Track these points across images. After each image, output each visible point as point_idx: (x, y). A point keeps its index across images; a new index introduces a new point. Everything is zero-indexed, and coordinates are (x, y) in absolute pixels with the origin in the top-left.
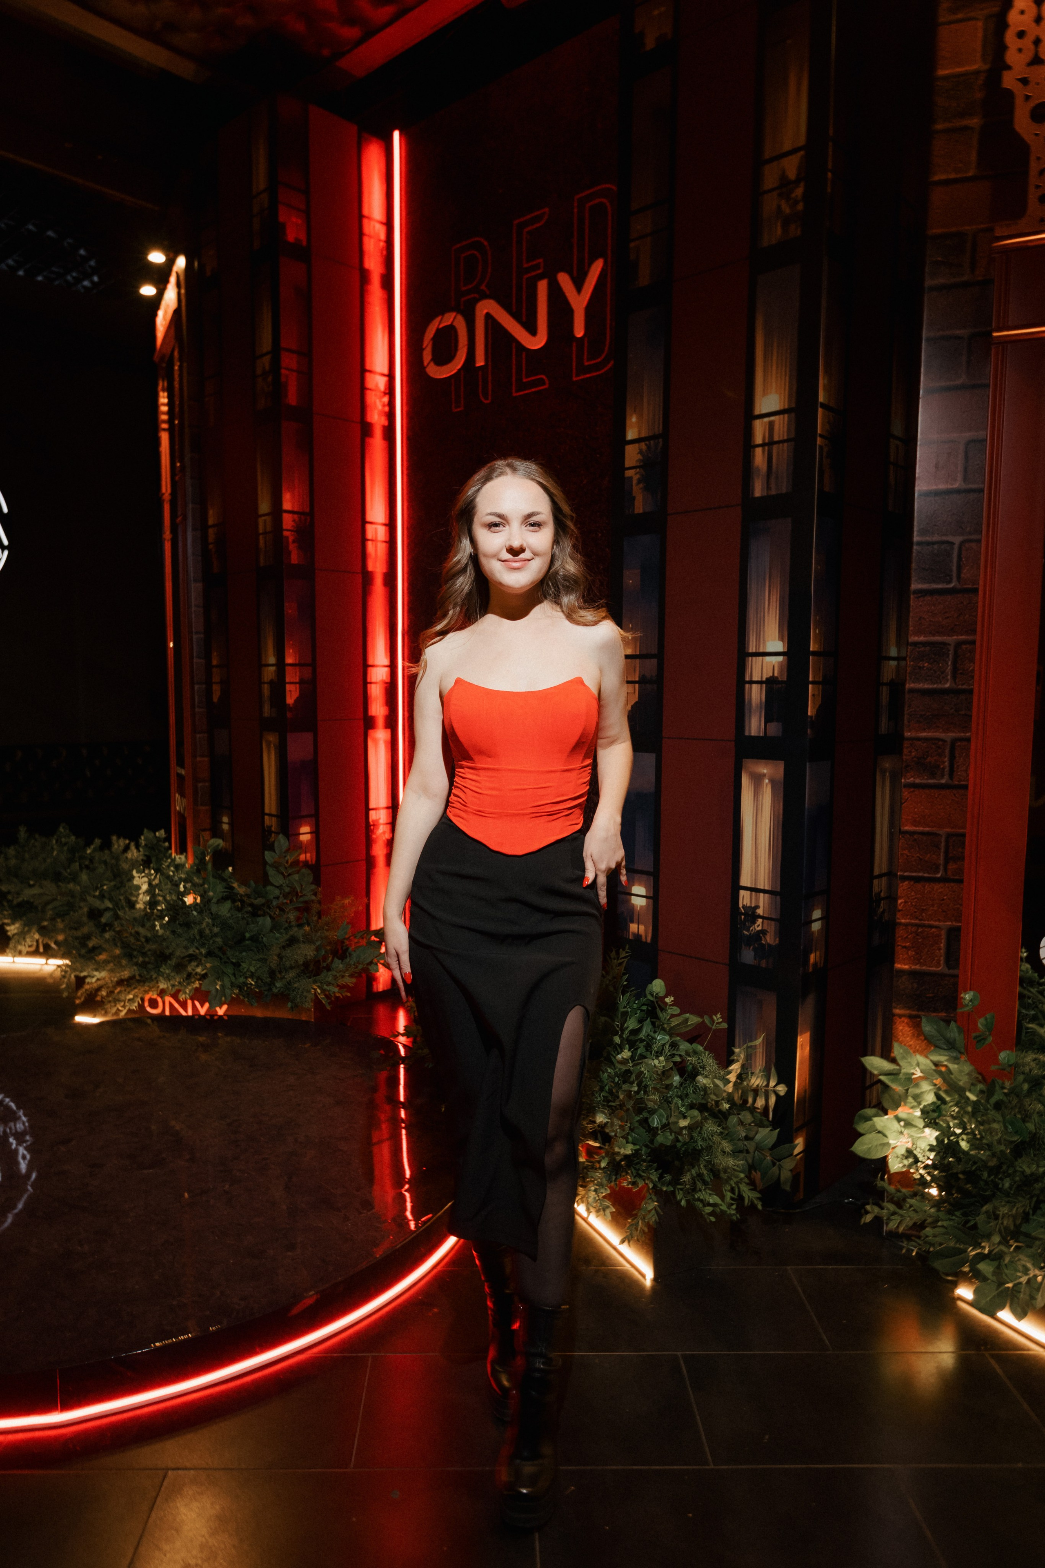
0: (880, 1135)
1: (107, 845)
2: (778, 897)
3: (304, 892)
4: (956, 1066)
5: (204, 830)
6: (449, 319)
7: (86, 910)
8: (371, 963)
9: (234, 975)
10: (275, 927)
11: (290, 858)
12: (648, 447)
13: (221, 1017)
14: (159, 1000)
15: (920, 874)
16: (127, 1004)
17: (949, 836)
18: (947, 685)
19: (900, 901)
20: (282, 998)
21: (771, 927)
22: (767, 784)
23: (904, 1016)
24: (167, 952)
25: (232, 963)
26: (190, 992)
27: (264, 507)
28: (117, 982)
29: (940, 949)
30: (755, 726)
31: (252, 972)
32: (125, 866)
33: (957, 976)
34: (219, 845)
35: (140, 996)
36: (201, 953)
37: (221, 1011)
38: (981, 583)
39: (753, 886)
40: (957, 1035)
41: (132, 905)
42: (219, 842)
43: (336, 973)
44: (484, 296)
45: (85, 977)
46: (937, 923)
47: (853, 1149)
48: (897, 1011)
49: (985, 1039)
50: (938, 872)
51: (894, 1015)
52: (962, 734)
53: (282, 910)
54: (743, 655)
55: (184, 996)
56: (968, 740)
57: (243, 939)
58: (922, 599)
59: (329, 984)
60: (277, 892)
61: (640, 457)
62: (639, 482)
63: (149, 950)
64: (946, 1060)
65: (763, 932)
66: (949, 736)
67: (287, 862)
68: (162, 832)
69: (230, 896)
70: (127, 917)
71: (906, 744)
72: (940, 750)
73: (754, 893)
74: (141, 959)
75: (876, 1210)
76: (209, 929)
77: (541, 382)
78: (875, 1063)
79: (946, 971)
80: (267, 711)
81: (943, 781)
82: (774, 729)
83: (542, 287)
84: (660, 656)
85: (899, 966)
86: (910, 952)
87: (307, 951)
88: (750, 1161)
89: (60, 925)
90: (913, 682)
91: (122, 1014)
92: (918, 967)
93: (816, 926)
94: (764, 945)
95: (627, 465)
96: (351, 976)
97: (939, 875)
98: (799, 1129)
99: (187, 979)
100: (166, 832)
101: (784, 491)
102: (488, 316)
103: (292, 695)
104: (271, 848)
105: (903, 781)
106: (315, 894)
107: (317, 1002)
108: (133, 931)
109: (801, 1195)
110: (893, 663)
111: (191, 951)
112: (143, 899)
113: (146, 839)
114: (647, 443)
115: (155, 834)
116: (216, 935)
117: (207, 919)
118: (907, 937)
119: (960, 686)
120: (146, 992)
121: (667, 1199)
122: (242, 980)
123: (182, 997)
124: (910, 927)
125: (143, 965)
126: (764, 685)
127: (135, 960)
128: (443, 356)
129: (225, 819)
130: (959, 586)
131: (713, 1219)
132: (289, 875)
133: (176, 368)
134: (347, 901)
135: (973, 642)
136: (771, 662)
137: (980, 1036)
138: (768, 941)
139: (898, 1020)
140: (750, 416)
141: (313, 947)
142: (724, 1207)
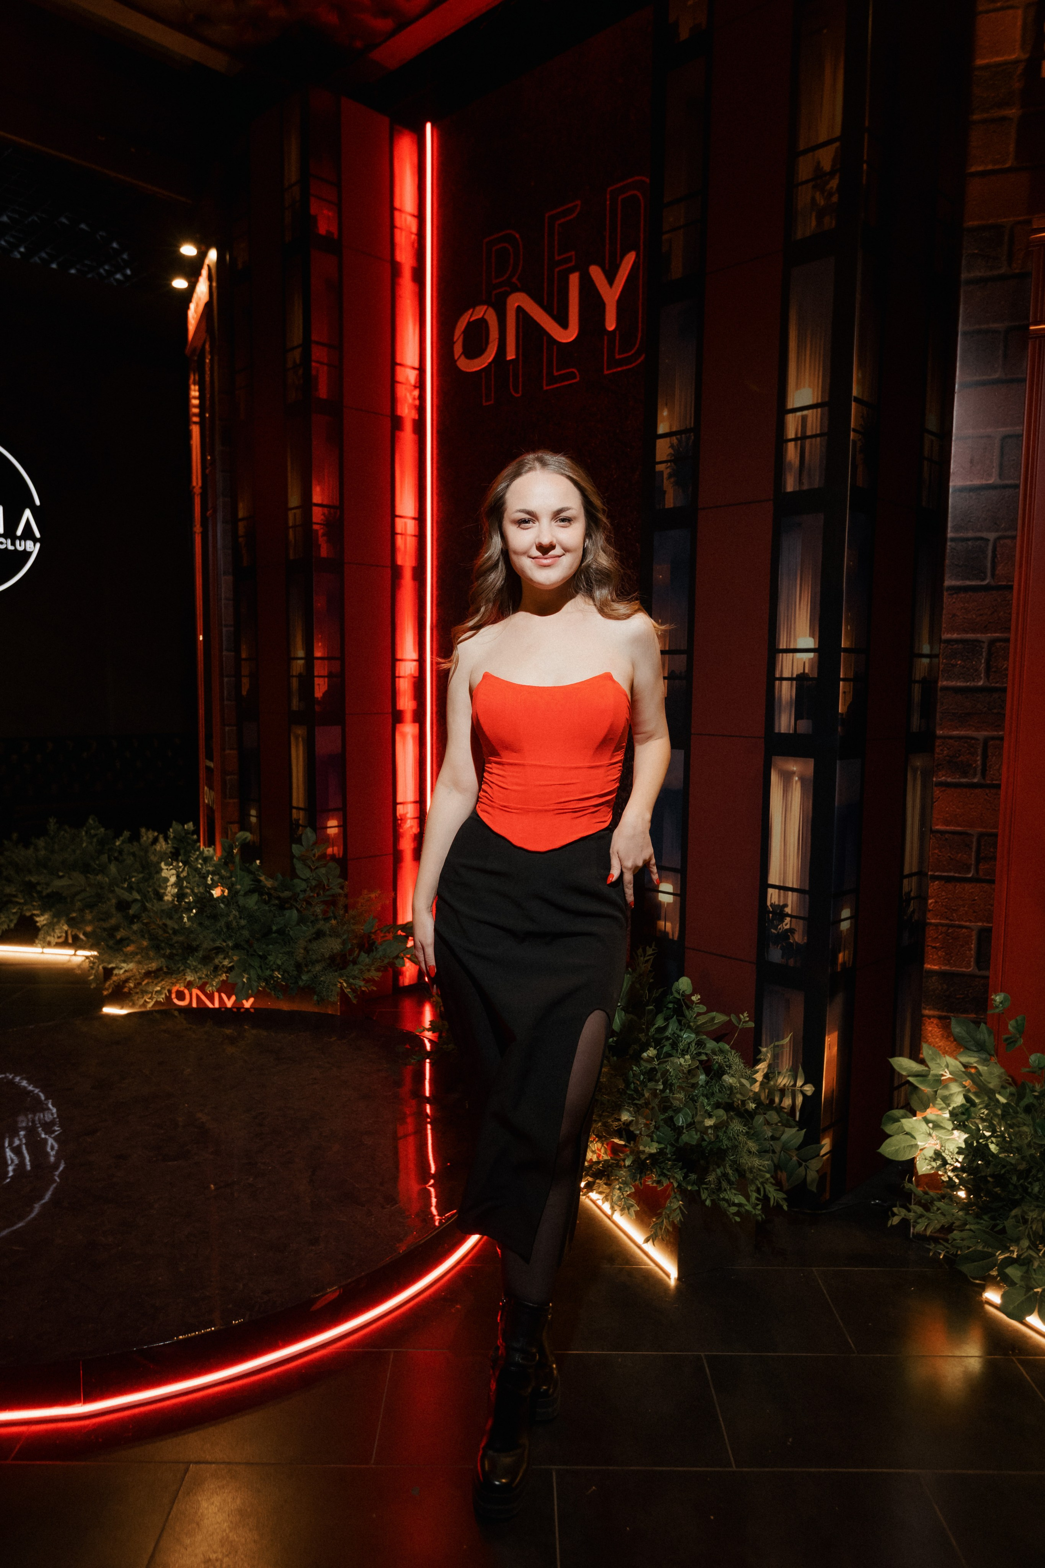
0: (909, 1137)
1: (135, 837)
2: (807, 896)
3: (331, 886)
4: (986, 1068)
5: (231, 823)
6: (480, 312)
7: (114, 901)
8: (397, 957)
9: (261, 967)
10: (302, 920)
11: (317, 852)
12: (680, 441)
13: (247, 1009)
14: (186, 992)
15: (952, 874)
16: (154, 996)
17: (981, 835)
18: (981, 683)
19: (930, 901)
20: (308, 991)
21: (800, 926)
22: (796, 782)
23: (934, 1017)
24: (194, 944)
25: (260, 956)
26: (217, 983)
27: (294, 500)
28: (144, 973)
29: (970, 949)
30: (785, 723)
31: (278, 965)
32: (154, 859)
33: (987, 977)
34: (246, 838)
35: (168, 988)
36: (228, 945)
37: (247, 1004)
38: (1016, 579)
39: (782, 885)
40: (986, 1036)
41: (160, 897)
42: (248, 835)
43: (362, 967)
44: (515, 289)
45: (113, 969)
46: (968, 924)
47: (881, 1150)
48: (926, 1012)
49: (1015, 1041)
50: (968, 872)
51: (923, 1016)
52: (996, 733)
53: (309, 903)
54: (773, 651)
55: (210, 988)
56: (1001, 739)
57: (270, 931)
58: (955, 596)
59: (355, 978)
60: (304, 885)
61: (671, 451)
62: (670, 476)
63: (177, 942)
64: (976, 1062)
65: (792, 931)
66: (982, 734)
67: (314, 855)
68: (191, 824)
69: (257, 888)
70: (154, 909)
71: (938, 742)
72: (972, 749)
73: (782, 891)
74: (168, 951)
75: (903, 1212)
76: (236, 922)
77: (572, 376)
78: (904, 1064)
79: (977, 972)
80: (295, 704)
81: (976, 780)
82: (804, 726)
83: (574, 279)
84: (689, 652)
85: (929, 966)
86: (940, 953)
87: (333, 945)
88: (776, 1161)
89: (89, 917)
90: (947, 680)
91: (150, 1005)
92: (947, 968)
93: (845, 926)
94: (792, 944)
95: (658, 460)
96: (378, 970)
97: (970, 875)
98: (825, 1130)
99: (213, 971)
100: (194, 825)
101: (816, 486)
102: (519, 309)
103: (320, 688)
104: (299, 841)
105: (934, 779)
106: (342, 888)
107: (343, 994)
108: (160, 923)
109: (827, 1196)
110: (926, 661)
111: (218, 944)
112: (170, 892)
113: (174, 832)
114: (678, 436)
115: (184, 827)
116: (243, 927)
117: (234, 912)
118: (937, 938)
119: (993, 685)
120: (173, 984)
121: (691, 1199)
122: (268, 972)
123: (209, 989)
124: (940, 928)
125: (170, 957)
126: (794, 682)
127: (162, 952)
128: (474, 349)
129: (253, 812)
130: (993, 583)
131: (738, 1219)
132: (317, 868)
133: (207, 361)
134: (373, 895)
135: (1007, 640)
136: (802, 659)
137: (1010, 1038)
138: (797, 940)
139: (927, 1021)
140: (782, 411)
141: (339, 941)
142: (749, 1208)
